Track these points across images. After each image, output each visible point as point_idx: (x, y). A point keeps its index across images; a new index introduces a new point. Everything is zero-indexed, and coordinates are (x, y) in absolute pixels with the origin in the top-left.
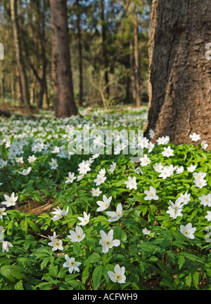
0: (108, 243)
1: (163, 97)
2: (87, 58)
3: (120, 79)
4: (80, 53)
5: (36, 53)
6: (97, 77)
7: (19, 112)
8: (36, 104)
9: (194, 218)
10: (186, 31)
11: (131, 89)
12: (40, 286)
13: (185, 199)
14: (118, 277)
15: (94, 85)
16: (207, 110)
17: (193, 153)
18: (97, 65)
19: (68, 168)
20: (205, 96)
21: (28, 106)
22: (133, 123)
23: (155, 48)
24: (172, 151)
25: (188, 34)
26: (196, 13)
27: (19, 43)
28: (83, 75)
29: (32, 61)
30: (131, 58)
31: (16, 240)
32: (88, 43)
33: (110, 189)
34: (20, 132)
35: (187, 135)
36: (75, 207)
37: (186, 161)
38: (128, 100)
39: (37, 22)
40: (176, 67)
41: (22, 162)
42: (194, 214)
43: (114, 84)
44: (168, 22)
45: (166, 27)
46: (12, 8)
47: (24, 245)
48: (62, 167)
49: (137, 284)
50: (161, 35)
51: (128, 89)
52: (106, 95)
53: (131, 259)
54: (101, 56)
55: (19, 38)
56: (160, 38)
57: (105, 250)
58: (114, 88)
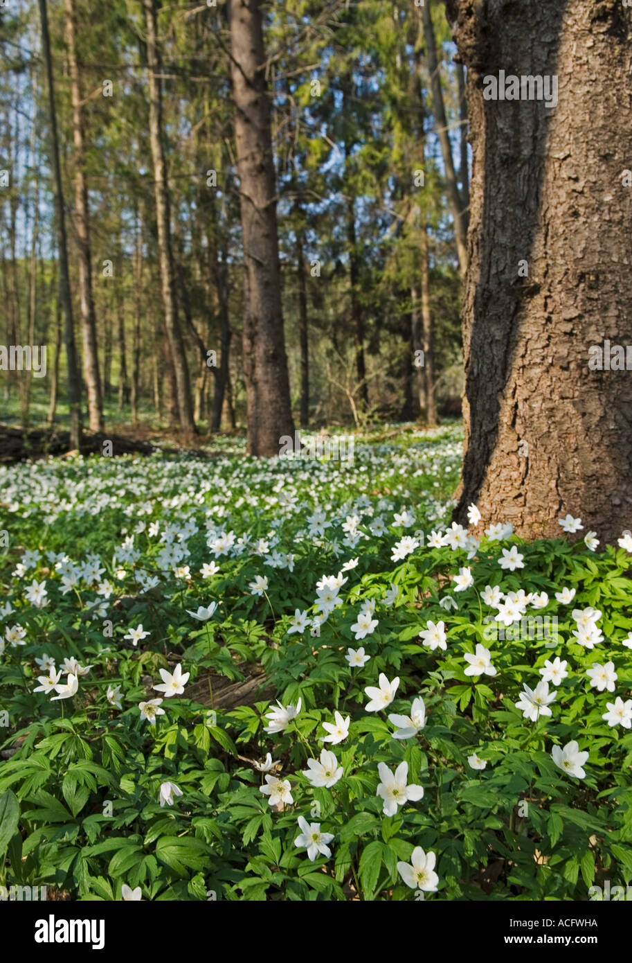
0: (395, 793)
1: (495, 431)
2: (317, 322)
3: (392, 367)
4: (304, 311)
5: (207, 313)
6: (339, 362)
7: (170, 443)
8: (205, 423)
9: (578, 716)
10: (544, 293)
11: (415, 387)
12: (243, 885)
13: (555, 672)
14: (420, 876)
15: (333, 380)
16: (594, 461)
17: (568, 558)
18: (340, 336)
19: (290, 590)
20: (588, 429)
21: (190, 428)
22: (423, 467)
23: (475, 325)
24: (521, 557)
25: (546, 298)
26: (563, 256)
27: (173, 295)
28: (310, 359)
29: (199, 331)
30: (415, 318)
31: (186, 772)
32: (322, 290)
33: (386, 645)
34: (174, 492)
35: (552, 515)
36: (311, 691)
37: (552, 578)
38: (409, 412)
39: (212, 250)
40: (524, 367)
41: (189, 577)
42: (577, 707)
43: (378, 377)
44: (503, 272)
45: (500, 284)
46: (160, 222)
47: (202, 782)
48: (276, 589)
49: (457, 880)
50: (488, 299)
51: (408, 388)
52: (362, 402)
53: (445, 824)
54: (349, 318)
55: (172, 284)
56: (485, 305)
57: (391, 810)
58: (377, 385)
